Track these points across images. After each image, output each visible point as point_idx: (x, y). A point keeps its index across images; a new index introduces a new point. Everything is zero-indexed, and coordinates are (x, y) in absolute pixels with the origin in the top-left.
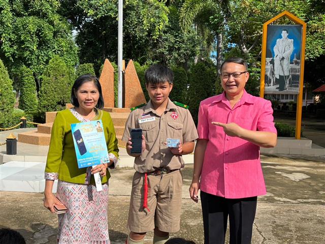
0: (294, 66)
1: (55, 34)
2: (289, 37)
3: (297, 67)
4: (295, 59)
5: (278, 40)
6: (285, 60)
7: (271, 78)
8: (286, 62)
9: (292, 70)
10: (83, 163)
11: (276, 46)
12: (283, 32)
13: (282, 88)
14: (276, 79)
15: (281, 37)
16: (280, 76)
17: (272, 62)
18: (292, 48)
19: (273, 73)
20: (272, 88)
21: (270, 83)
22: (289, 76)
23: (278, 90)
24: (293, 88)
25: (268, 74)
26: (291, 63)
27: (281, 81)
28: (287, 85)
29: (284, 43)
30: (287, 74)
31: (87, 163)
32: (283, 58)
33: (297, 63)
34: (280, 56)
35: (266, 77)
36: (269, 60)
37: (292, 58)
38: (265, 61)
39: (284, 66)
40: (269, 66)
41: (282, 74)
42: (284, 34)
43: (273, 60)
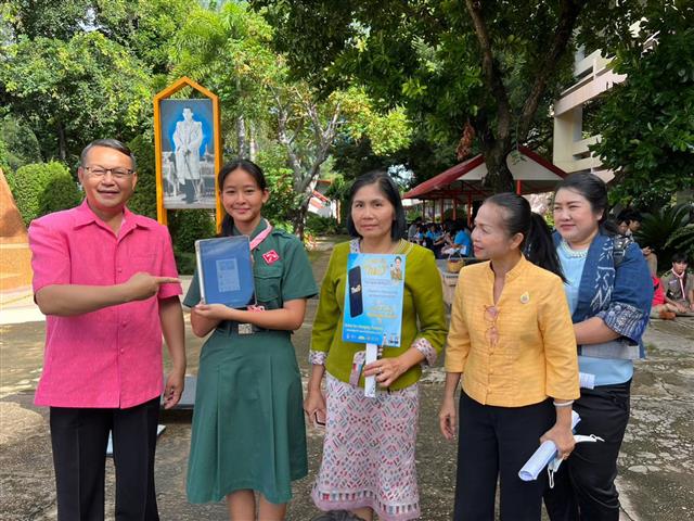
0: (205, 164)
2: (195, 118)
3: (210, 165)
4: (206, 153)
5: (178, 123)
6: (191, 155)
7: (173, 183)
8: (193, 158)
9: (203, 170)
10: (351, 333)
11: (175, 134)
12: (185, 110)
13: (190, 199)
14: (181, 185)
15: (183, 119)
16: (186, 180)
17: (172, 159)
18: (201, 136)
19: (175, 176)
20: (175, 200)
21: (172, 191)
22: (199, 181)
23: (184, 202)
24: (207, 199)
25: (168, 177)
26: (202, 159)
27: (188, 189)
28: (198, 195)
29: (189, 128)
30: (196, 176)
31: (358, 335)
32: (189, 152)
33: (210, 159)
34: (184, 148)
35: (164, 182)
36: (166, 155)
37: (202, 151)
38: (161, 157)
39: (191, 165)
40: (168, 165)
41: (189, 178)
42: (187, 113)
43: (173, 155)
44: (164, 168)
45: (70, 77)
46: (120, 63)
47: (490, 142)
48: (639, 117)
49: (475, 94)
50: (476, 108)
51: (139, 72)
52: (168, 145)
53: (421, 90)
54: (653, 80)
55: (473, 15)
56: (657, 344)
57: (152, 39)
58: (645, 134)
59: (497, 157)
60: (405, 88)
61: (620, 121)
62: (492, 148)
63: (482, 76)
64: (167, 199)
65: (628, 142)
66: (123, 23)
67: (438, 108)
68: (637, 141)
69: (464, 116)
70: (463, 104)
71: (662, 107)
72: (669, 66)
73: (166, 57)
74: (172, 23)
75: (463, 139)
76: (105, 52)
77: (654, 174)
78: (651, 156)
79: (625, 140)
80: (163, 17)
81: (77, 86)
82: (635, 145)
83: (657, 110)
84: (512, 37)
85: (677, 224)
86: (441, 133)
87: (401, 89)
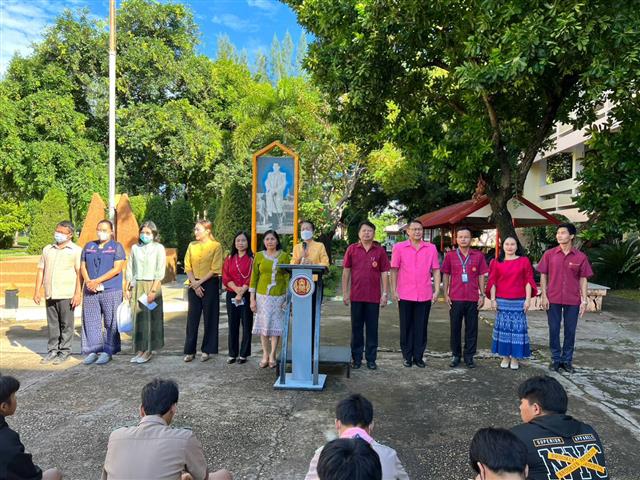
0: (287, 202)
1: (78, 164)
2: (281, 170)
3: (290, 203)
4: (288, 195)
5: (270, 174)
6: (277, 196)
7: (263, 215)
8: (279, 199)
9: (285, 207)
11: (267, 181)
12: (275, 164)
13: (275, 227)
14: (269, 216)
15: (272, 171)
16: (273, 214)
17: (264, 198)
18: (285, 183)
19: (265, 210)
21: (262, 221)
22: (282, 214)
24: (287, 227)
25: (260, 211)
27: (274, 219)
28: (281, 225)
29: (276, 177)
30: (280, 211)
32: (275, 194)
33: (291, 199)
34: (272, 191)
35: (257, 214)
36: (260, 195)
37: (285, 193)
38: (256, 197)
39: (277, 203)
40: (261, 203)
41: (275, 212)
42: (276, 167)
43: (264, 196)
44: (257, 204)
45: (165, 133)
46: (198, 122)
47: (495, 191)
48: (609, 179)
49: (487, 158)
50: (488, 168)
51: (211, 128)
52: (262, 188)
53: (447, 154)
54: (619, 154)
55: (487, 105)
56: (631, 339)
57: (219, 104)
58: (614, 191)
59: (500, 202)
60: (435, 153)
61: (595, 181)
62: (496, 195)
63: (493, 147)
64: (259, 226)
65: (601, 195)
66: (201, 92)
67: (458, 166)
68: (608, 195)
69: (478, 173)
70: (478, 164)
71: (626, 172)
72: (631, 145)
73: (231, 117)
74: (236, 93)
75: (477, 189)
76: (189, 114)
77: (622, 218)
78: (620, 207)
79: (598, 194)
80: (230, 88)
81: (169, 140)
82: (606, 198)
83: (622, 174)
84: (514, 120)
85: (631, 253)
86: (460, 184)
87: (432, 153)
